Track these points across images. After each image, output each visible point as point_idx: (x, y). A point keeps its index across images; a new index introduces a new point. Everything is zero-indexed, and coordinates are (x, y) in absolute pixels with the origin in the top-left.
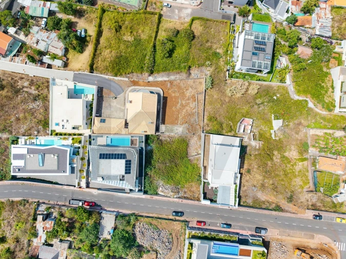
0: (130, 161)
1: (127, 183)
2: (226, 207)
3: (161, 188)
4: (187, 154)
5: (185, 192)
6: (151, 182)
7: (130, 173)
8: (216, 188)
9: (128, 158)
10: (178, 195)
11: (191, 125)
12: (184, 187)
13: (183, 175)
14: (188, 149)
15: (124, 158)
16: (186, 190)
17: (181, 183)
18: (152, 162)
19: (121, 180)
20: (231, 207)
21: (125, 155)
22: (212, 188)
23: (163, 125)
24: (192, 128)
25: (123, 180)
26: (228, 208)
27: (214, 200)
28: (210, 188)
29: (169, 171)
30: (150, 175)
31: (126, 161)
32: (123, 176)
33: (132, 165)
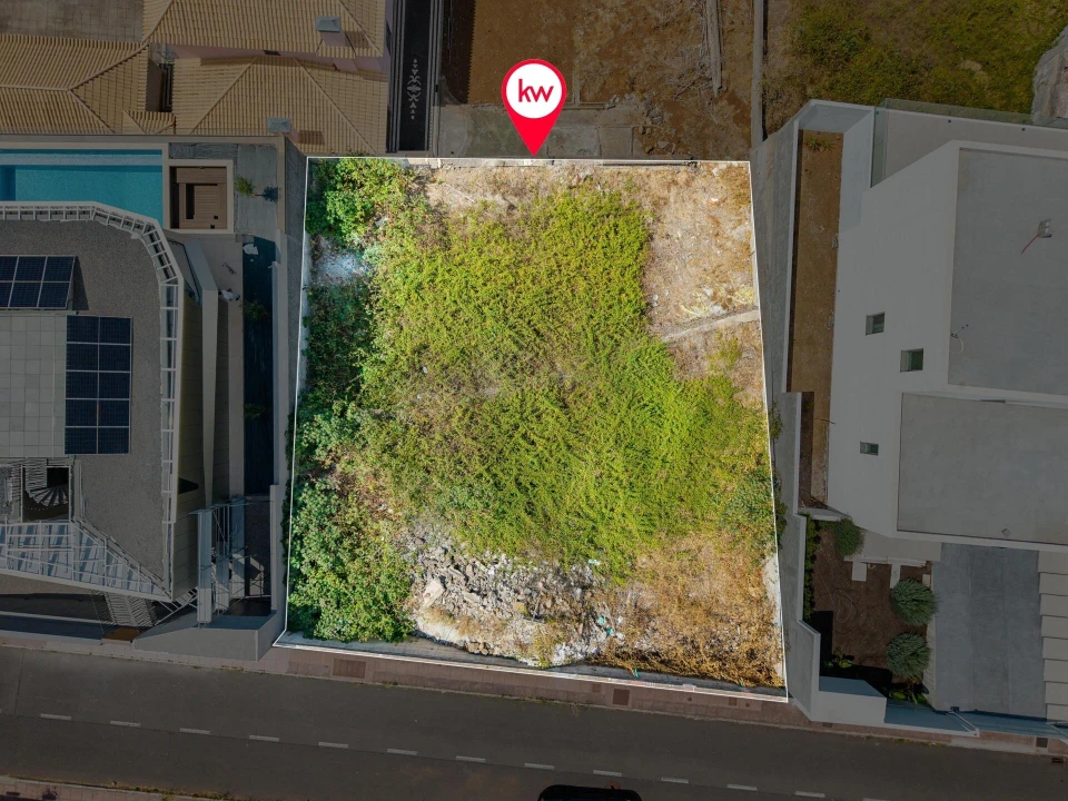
0: (120, 329)
1: (98, 547)
2: (1019, 745)
3: (434, 587)
4: (644, 311)
5: (642, 616)
6: (353, 532)
7: (116, 442)
8: (912, 575)
9: (100, 304)
10: (586, 638)
11: (671, 105)
12: (628, 571)
13: (619, 465)
14: (654, 279)
15: (53, 300)
16: (648, 599)
17: (603, 537)
18: (369, 373)
19: (33, 511)
20: (1052, 736)
21: (65, 269)
22: (880, 572)
23: (452, 110)
24: (676, 121)
25: (59, 512)
26: (1032, 749)
27: (901, 674)
28: (859, 574)
29: (499, 442)
30: (347, 480)
31: (76, 328)
32: (58, 478)
33: (139, 371)
